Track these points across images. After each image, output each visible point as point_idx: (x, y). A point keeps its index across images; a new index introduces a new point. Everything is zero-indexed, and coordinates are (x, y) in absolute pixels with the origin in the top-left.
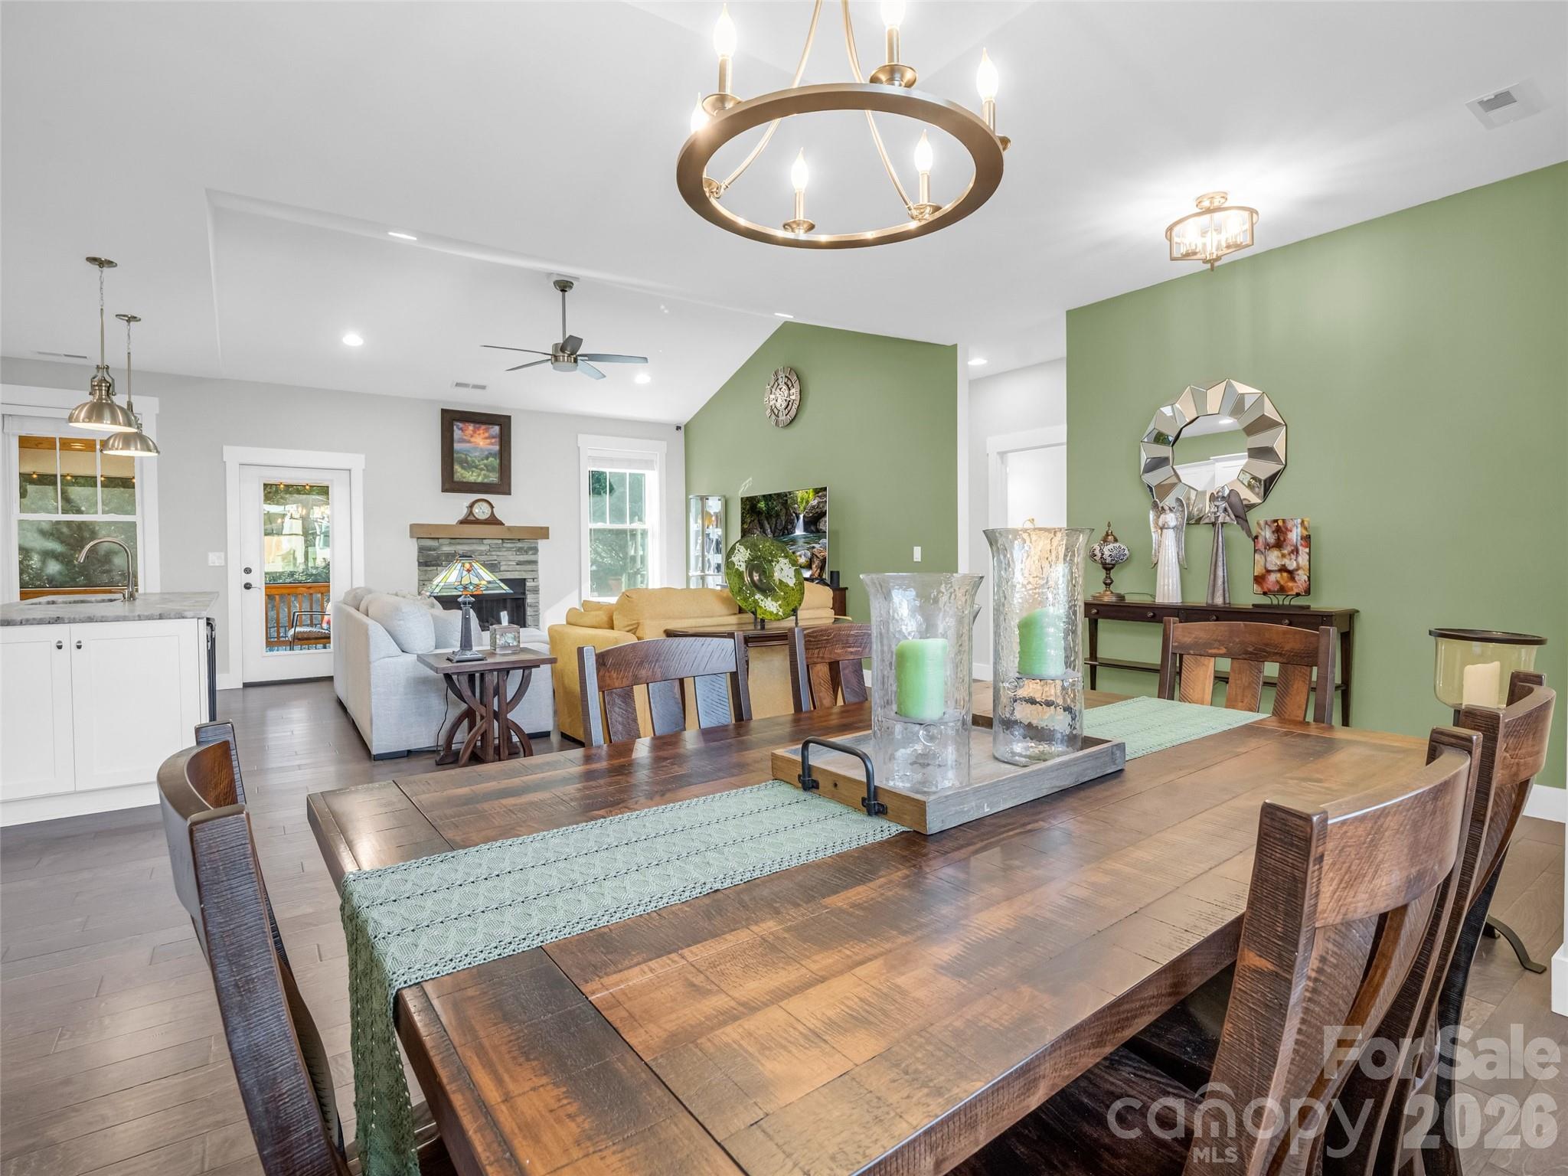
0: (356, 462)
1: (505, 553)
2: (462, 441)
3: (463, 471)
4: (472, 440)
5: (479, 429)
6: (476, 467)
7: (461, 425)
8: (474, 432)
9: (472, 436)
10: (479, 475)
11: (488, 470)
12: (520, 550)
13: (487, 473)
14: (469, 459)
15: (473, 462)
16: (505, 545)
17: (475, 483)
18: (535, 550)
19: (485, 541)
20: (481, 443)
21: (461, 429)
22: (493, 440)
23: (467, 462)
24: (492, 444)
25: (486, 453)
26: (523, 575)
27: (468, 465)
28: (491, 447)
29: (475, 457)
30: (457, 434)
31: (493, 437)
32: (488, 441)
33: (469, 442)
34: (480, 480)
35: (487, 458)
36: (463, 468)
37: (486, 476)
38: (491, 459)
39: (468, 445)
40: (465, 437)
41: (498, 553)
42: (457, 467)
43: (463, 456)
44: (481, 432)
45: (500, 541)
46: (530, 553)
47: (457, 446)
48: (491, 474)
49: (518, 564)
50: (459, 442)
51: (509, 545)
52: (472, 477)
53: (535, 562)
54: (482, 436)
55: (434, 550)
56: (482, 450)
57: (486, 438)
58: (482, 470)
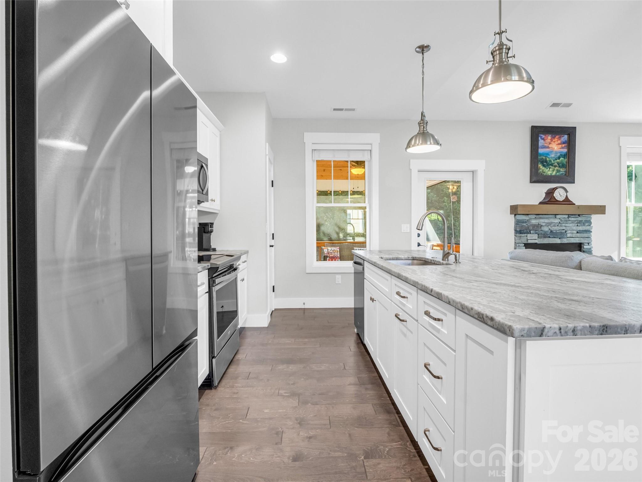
0: (479, 165)
1: (571, 225)
2: (544, 147)
3: (544, 168)
4: (550, 146)
5: (554, 138)
6: (552, 165)
7: (543, 136)
8: (551, 140)
9: (550, 143)
10: (553, 171)
11: (559, 167)
12: (580, 222)
13: (559, 169)
14: (548, 159)
15: (550, 161)
16: (570, 219)
17: (551, 176)
18: (590, 223)
19: (558, 216)
20: (556, 148)
21: (543, 139)
22: (563, 145)
23: (546, 161)
24: (562, 148)
25: (559, 154)
26: (582, 241)
27: (546, 164)
28: (562, 150)
29: (552, 158)
30: (541, 142)
31: (564, 143)
32: (560, 146)
33: (548, 147)
34: (554, 173)
35: (559, 158)
36: (544, 166)
37: (558, 171)
38: (561, 159)
39: (548, 150)
40: (545, 145)
41: (567, 225)
42: (540, 166)
43: (544, 158)
44: (556, 140)
45: (567, 216)
46: (587, 224)
47: (541, 151)
48: (561, 170)
49: (577, 233)
50: (542, 148)
51: (573, 219)
52: (549, 172)
53: (589, 231)
54: (557, 143)
55: (526, 222)
56: (556, 153)
57: (559, 144)
58: (555, 166)
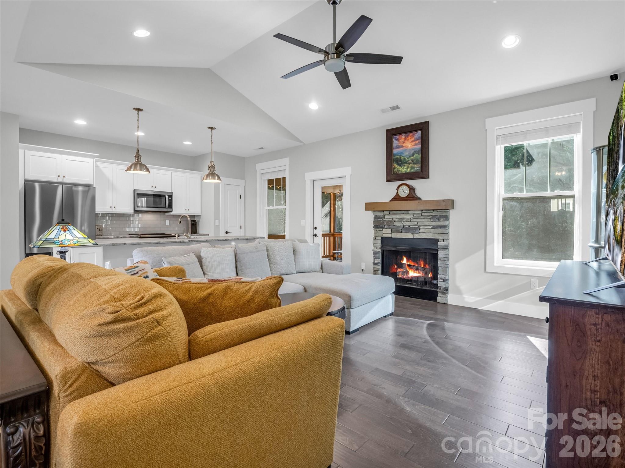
0: (347, 171)
1: (423, 220)
2: (398, 147)
3: (399, 167)
4: (404, 145)
5: (408, 136)
6: (406, 163)
7: (397, 137)
8: (405, 139)
9: (404, 143)
10: (408, 168)
11: (414, 163)
12: (433, 217)
13: (413, 165)
14: (402, 158)
15: (404, 159)
16: (423, 214)
17: (406, 174)
18: (446, 218)
19: (410, 212)
20: (409, 146)
21: (397, 140)
22: (417, 142)
23: (400, 160)
24: (416, 144)
25: (412, 152)
26: (436, 237)
27: (400, 162)
28: (416, 147)
29: (406, 156)
30: (395, 143)
31: (417, 140)
32: (414, 143)
33: (402, 147)
34: (408, 170)
35: (413, 155)
36: (399, 165)
37: (412, 168)
38: (416, 155)
39: (402, 149)
40: (399, 144)
41: (418, 220)
42: (395, 165)
43: (399, 157)
44: (410, 138)
45: (420, 212)
46: (442, 219)
47: (395, 151)
48: (416, 166)
49: (432, 228)
50: (396, 148)
51: (426, 214)
52: (403, 169)
53: (447, 227)
54: (410, 140)
55: (381, 218)
56: (410, 150)
57: (412, 142)
58: (409, 164)
